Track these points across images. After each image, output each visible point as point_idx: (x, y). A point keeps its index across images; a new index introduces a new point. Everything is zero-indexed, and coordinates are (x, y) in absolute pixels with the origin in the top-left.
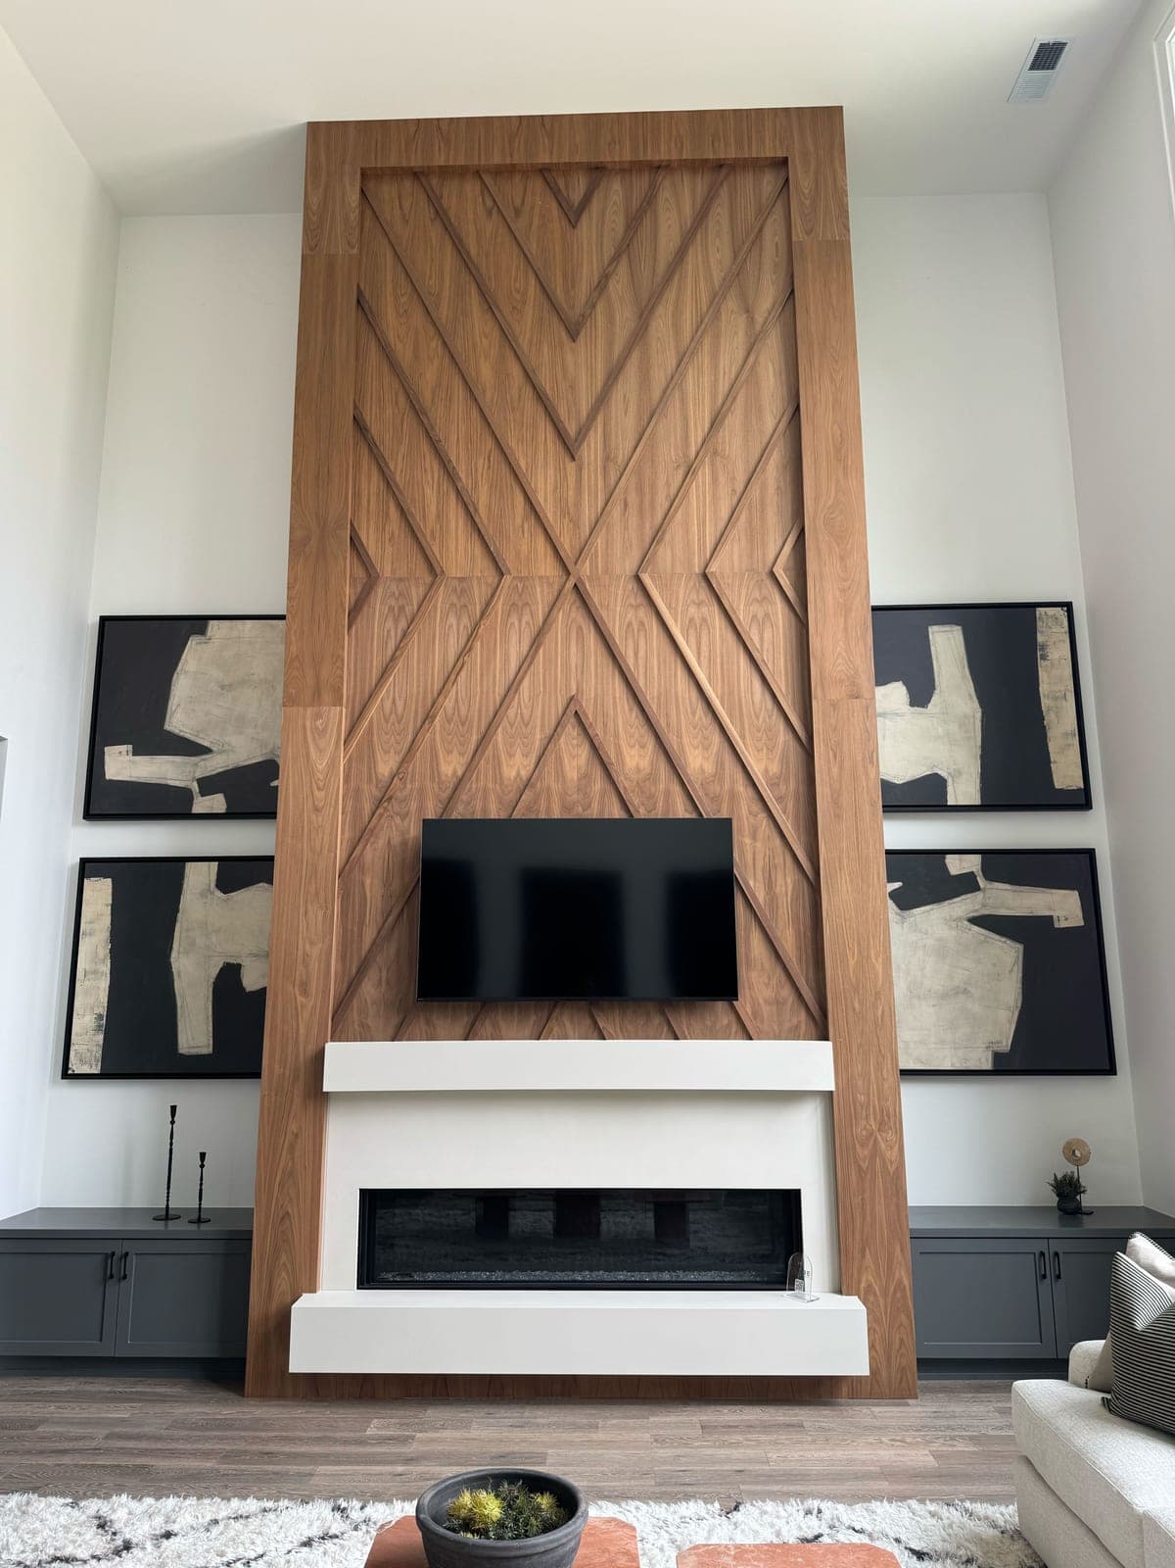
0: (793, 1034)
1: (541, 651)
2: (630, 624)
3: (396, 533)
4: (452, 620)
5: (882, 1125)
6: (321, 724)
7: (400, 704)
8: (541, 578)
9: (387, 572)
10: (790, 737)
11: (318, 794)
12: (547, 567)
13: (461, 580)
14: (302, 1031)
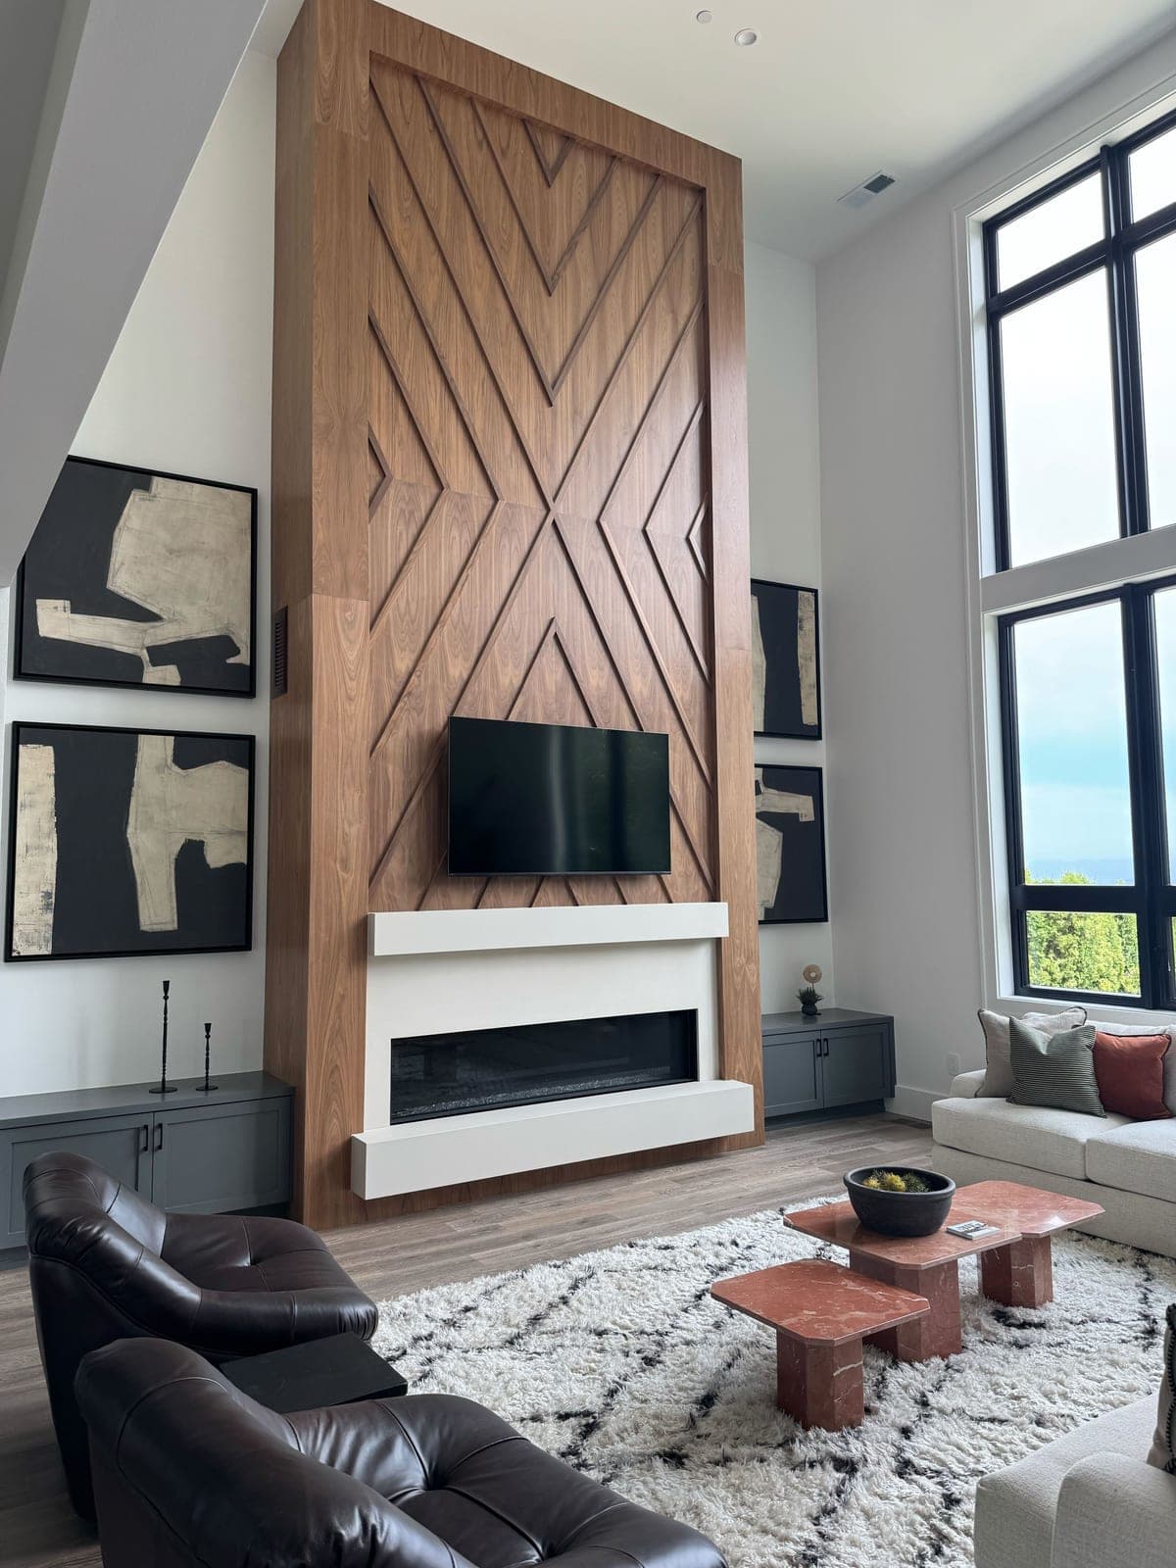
0: (695, 899)
1: (527, 577)
2: (592, 562)
3: (405, 438)
4: (455, 533)
5: (748, 959)
6: (350, 616)
7: (413, 607)
8: (526, 507)
9: (398, 476)
10: (697, 672)
11: (350, 684)
12: (531, 498)
13: (462, 496)
14: (344, 905)
